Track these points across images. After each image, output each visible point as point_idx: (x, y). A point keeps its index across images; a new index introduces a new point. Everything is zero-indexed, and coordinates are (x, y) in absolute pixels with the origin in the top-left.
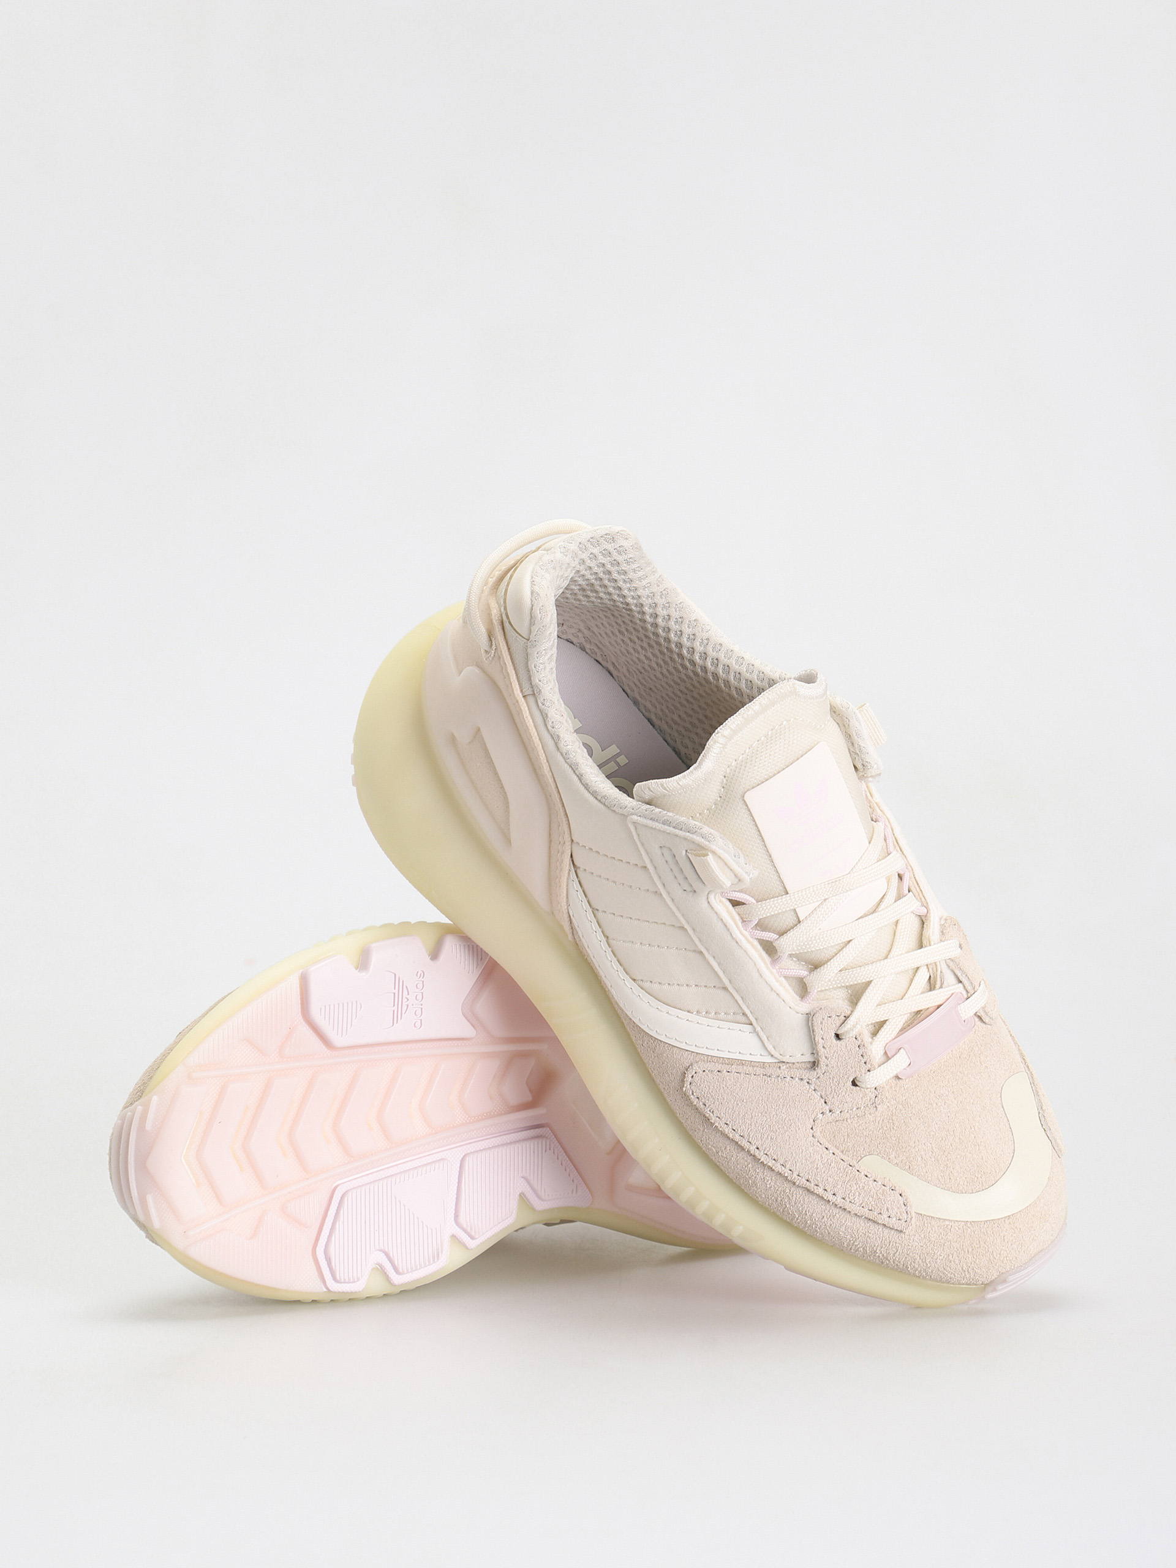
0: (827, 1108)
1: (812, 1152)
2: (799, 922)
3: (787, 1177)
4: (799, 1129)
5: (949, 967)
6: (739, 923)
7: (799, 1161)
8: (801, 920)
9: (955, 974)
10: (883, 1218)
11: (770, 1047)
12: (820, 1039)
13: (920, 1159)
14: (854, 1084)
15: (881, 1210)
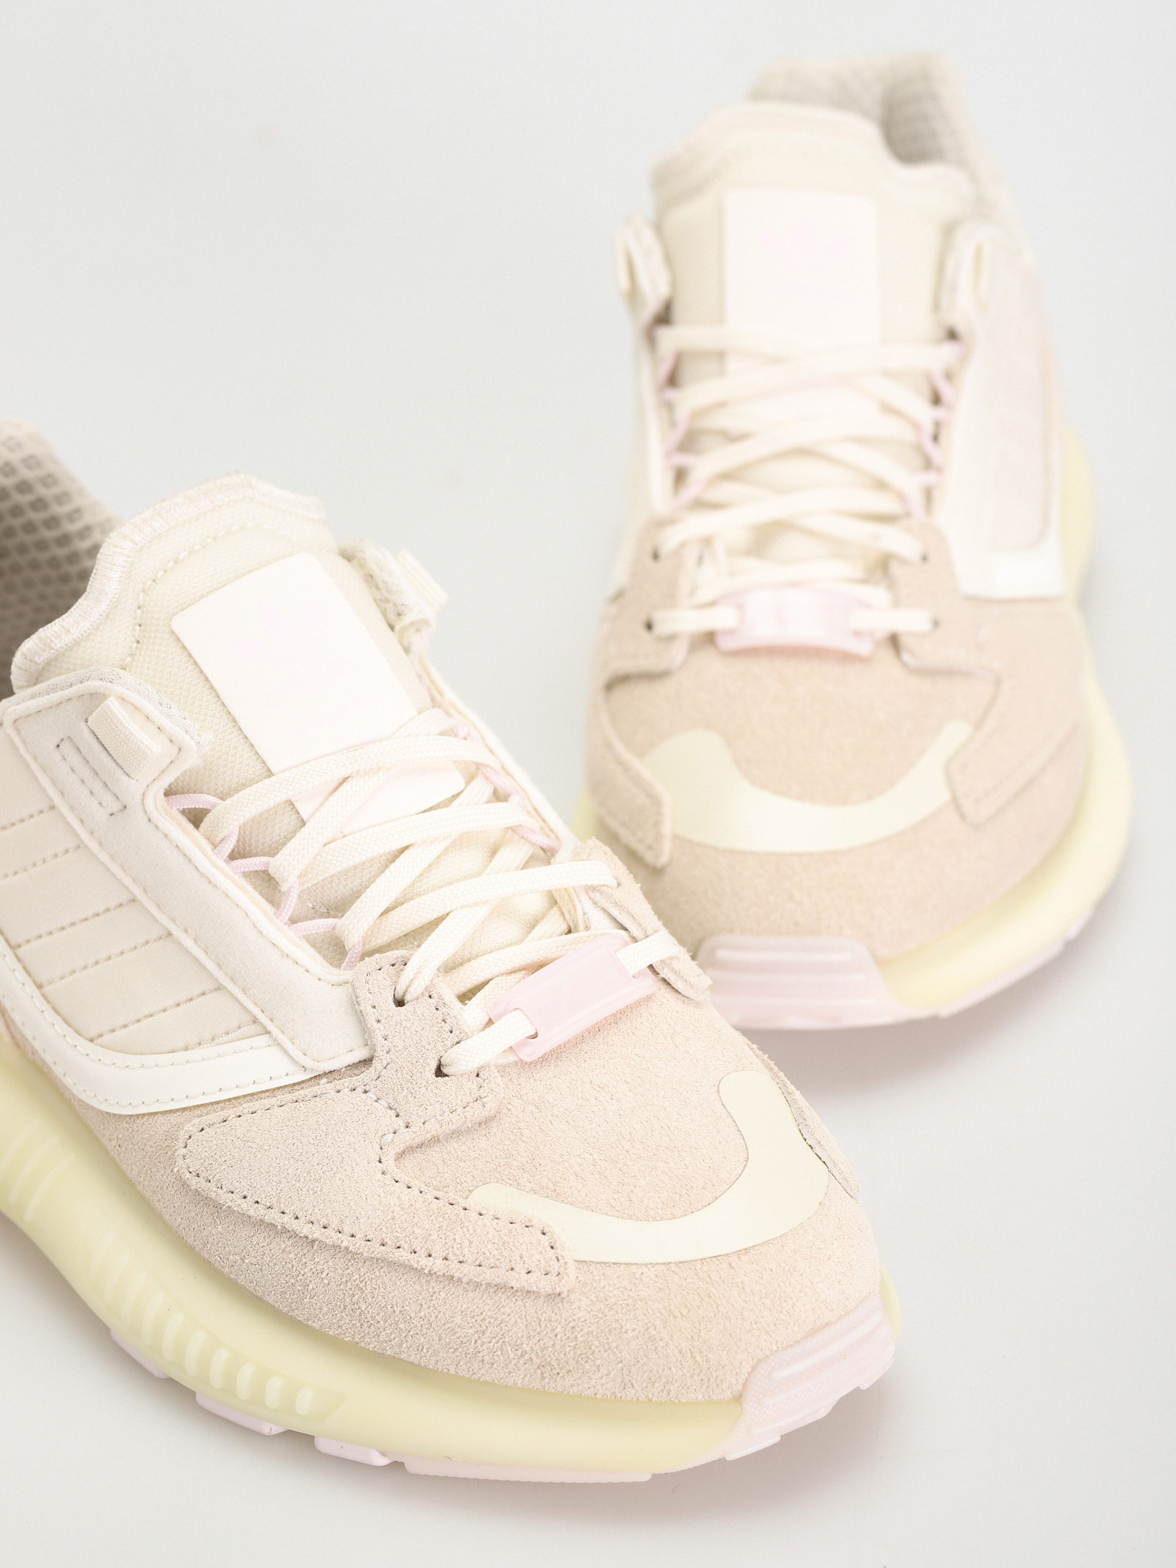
0: (400, 1122)
1: (382, 1195)
2: (303, 823)
3: (347, 1248)
4: (357, 1164)
5: (595, 903)
6: (208, 848)
7: (363, 1214)
8: (305, 818)
9: (604, 910)
10: (518, 1280)
11: (297, 1054)
12: (369, 1008)
13: (572, 1178)
14: (439, 1072)
15: (511, 1261)
